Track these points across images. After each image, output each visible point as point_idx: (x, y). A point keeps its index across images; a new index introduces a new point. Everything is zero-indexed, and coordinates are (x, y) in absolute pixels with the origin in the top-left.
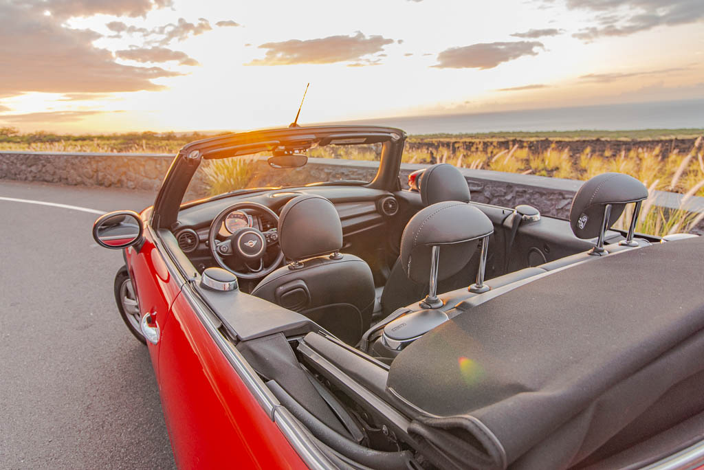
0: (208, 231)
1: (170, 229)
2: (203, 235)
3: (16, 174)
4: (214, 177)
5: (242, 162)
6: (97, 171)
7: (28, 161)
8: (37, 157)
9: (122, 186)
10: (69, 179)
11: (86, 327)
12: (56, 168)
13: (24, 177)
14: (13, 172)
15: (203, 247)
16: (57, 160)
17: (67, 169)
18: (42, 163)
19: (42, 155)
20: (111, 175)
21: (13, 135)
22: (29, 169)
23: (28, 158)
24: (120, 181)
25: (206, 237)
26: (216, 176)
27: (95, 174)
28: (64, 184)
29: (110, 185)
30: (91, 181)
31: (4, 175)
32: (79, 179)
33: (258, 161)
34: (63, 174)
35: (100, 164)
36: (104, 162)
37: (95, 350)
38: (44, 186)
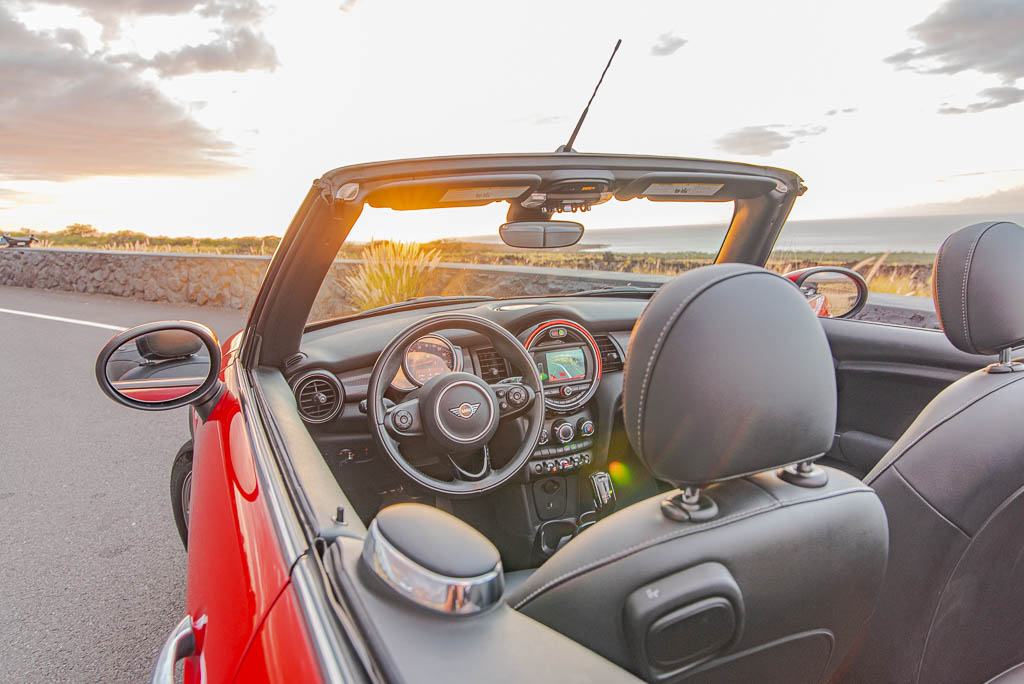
0: (370, 375)
1: (282, 369)
2: (353, 385)
3: (71, 283)
4: (365, 293)
5: (411, 271)
6: (188, 281)
7: (91, 262)
8: (102, 258)
9: (223, 302)
10: (146, 291)
11: (118, 552)
12: (128, 274)
13: (82, 287)
14: (67, 278)
15: (352, 411)
16: (131, 263)
17: (144, 277)
18: (110, 267)
19: (110, 255)
20: (208, 288)
21: (88, 235)
22: (91, 276)
23: (89, 260)
24: (220, 297)
25: (363, 389)
26: (367, 291)
27: (186, 285)
28: (139, 299)
29: (205, 303)
30: (178, 295)
31: (55, 284)
32: (160, 292)
33: (437, 268)
34: (138, 283)
35: (193, 270)
36: (198, 268)
37: (123, 604)
38: (109, 301)
